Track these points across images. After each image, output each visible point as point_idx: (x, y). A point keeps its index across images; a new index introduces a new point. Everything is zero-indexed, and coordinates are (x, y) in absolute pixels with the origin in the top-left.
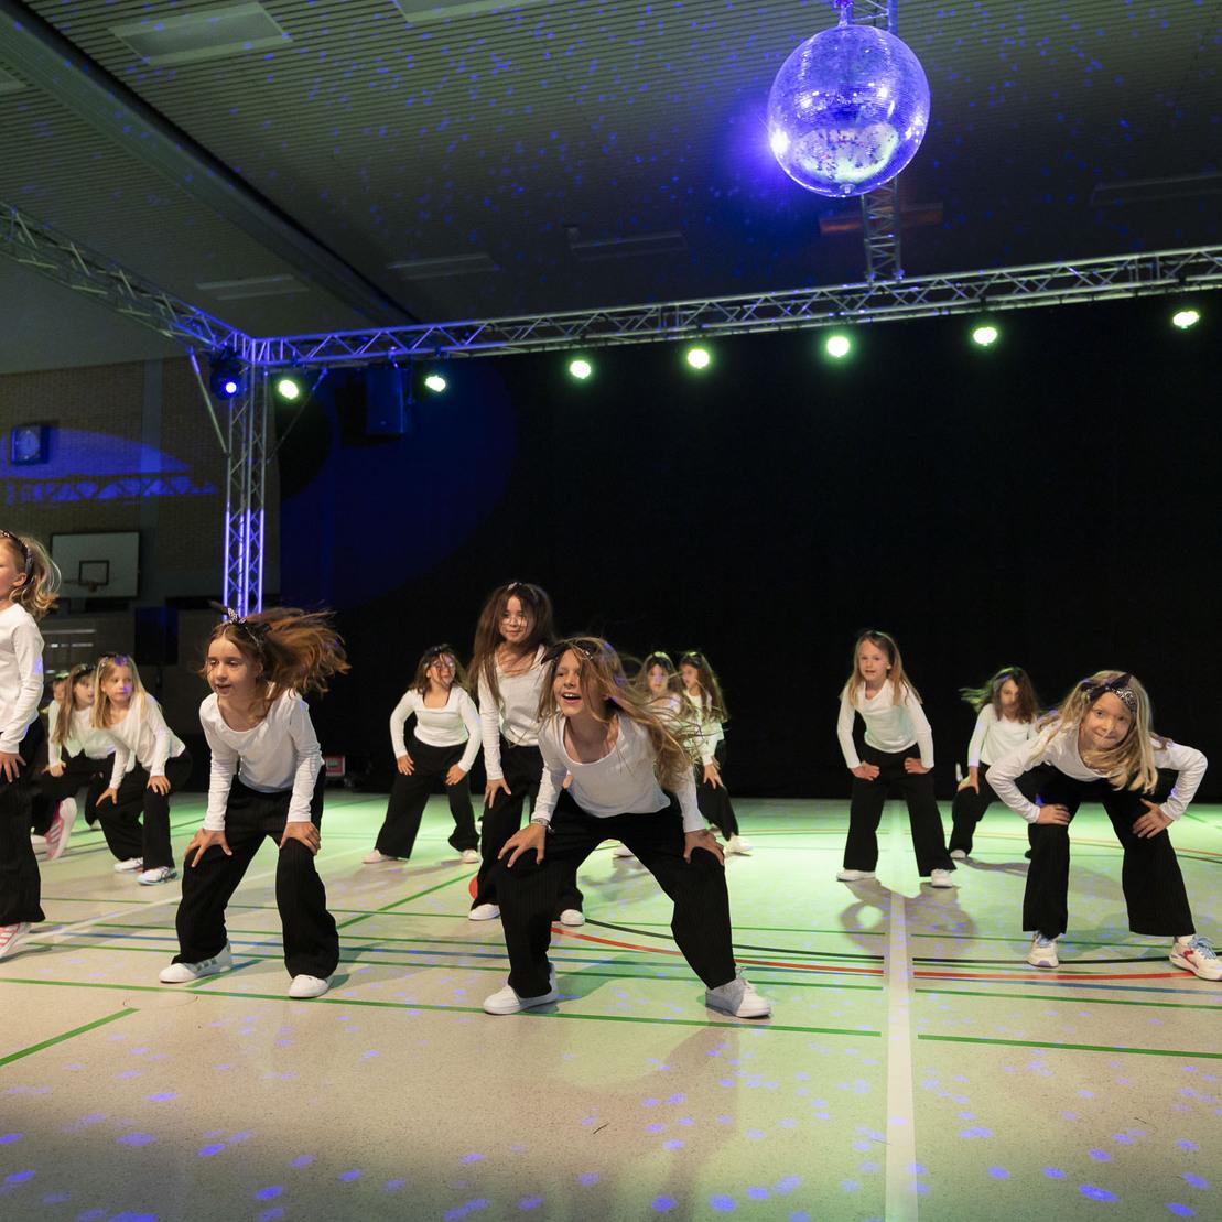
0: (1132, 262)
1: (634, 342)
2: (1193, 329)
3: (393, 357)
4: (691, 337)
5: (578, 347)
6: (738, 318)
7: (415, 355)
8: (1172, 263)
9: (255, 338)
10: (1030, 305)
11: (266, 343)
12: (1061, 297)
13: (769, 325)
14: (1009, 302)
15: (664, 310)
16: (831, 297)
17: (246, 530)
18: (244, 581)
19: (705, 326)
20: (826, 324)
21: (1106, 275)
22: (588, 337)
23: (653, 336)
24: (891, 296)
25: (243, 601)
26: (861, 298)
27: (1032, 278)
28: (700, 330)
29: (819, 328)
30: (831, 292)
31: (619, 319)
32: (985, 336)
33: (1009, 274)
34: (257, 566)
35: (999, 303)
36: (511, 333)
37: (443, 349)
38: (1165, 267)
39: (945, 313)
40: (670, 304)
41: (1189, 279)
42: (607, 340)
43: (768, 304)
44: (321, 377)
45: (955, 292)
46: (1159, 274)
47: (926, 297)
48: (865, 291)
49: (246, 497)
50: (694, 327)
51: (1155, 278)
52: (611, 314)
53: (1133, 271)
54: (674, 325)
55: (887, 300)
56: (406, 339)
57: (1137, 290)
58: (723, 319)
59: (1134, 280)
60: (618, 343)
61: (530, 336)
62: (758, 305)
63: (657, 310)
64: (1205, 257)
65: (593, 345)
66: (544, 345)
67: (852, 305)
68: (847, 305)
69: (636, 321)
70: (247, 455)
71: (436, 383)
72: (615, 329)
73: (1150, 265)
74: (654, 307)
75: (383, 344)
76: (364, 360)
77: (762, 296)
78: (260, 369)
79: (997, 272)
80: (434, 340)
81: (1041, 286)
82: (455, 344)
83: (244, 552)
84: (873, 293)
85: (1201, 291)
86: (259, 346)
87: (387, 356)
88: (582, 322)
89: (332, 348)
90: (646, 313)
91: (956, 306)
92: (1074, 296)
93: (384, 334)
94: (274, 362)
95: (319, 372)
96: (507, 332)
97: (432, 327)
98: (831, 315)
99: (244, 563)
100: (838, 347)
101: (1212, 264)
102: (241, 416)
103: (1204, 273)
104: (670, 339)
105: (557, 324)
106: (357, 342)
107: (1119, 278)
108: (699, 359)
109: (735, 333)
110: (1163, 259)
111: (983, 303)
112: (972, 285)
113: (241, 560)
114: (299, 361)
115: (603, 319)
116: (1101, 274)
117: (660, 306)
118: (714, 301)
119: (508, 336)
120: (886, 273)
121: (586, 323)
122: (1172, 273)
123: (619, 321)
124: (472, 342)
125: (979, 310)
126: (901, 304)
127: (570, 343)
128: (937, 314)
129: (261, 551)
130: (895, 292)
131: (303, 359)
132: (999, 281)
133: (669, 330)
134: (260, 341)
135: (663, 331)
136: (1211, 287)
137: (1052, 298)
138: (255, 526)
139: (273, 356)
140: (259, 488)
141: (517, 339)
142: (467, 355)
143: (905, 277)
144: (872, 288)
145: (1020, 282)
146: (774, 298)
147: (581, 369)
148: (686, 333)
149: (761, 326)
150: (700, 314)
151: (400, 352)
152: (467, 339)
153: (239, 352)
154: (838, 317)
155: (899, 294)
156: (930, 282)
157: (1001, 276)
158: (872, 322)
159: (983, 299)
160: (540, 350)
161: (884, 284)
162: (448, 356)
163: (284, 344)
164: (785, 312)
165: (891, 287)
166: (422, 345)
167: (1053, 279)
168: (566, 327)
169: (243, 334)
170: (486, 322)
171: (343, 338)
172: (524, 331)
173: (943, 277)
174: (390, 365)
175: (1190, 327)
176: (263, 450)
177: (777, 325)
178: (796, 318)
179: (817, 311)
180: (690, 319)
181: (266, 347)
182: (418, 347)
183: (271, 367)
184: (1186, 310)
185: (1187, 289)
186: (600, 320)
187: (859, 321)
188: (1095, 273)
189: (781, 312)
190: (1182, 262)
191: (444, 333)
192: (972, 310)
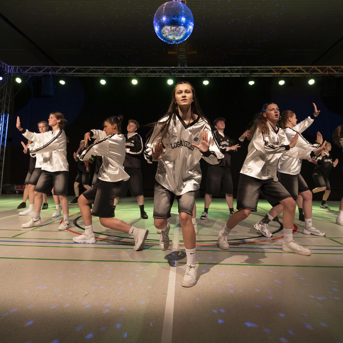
0: (240, 68)
1: (118, 76)
2: (253, 85)
3: (50, 74)
5: (103, 76)
6: (145, 72)
7: (56, 74)
8: (249, 69)
9: (9, 65)
10: (217, 76)
12: (224, 75)
13: (153, 75)
14: (212, 75)
15: (126, 68)
16: (169, 70)
17: (3, 119)
18: (1, 134)
19: (137, 74)
20: (167, 76)
21: (234, 71)
22: (106, 74)
23: (123, 75)
26: (177, 71)
27: (217, 70)
28: (135, 75)
29: (165, 77)
30: (169, 68)
31: (114, 70)
32: (206, 83)
33: (212, 68)
34: (5, 130)
35: (209, 75)
36: (85, 71)
38: (248, 70)
39: (197, 76)
40: (128, 67)
42: (111, 75)
43: (153, 70)
44: (29, 78)
45: (199, 71)
46: (246, 72)
47: (192, 72)
48: (178, 69)
49: (3, 110)
50: (134, 74)
51: (245, 73)
52: (112, 68)
53: (240, 70)
54: (129, 73)
55: (183, 72)
56: (54, 70)
57: (241, 75)
58: (142, 72)
59: (240, 73)
60: (114, 76)
61: (90, 72)
62: (151, 70)
63: (124, 68)
64: (256, 69)
65: (107, 76)
66: (93, 75)
67: (174, 72)
69: (119, 71)
70: (4, 97)
71: (62, 82)
72: (113, 73)
73: (244, 69)
74: (124, 67)
75: (48, 70)
76: (41, 74)
77: (152, 68)
78: (10, 74)
79: (209, 67)
80: (64, 71)
81: (219, 72)
82: (68, 72)
83: (2, 125)
85: (255, 77)
86: (10, 68)
87: (48, 74)
89: (33, 70)
90: (121, 69)
91: (199, 75)
92: (227, 75)
93: (48, 68)
94: (15, 72)
95: (28, 76)
96: (83, 70)
97: (62, 67)
98: (169, 74)
99: (2, 128)
100: (170, 82)
101: (258, 71)
102: (3, 87)
103: (256, 72)
104: (127, 76)
105: (97, 70)
106: (40, 69)
107: (238, 72)
109: (145, 76)
110: (247, 68)
111: (206, 75)
112: (203, 70)
114: (22, 73)
117: (125, 67)
118: (139, 67)
119: (84, 72)
120: (183, 65)
121: (105, 70)
122: (249, 72)
124: (73, 72)
125: (205, 76)
126: (186, 73)
127: (100, 75)
128: (195, 76)
129: (7, 125)
130: (185, 70)
131: (23, 72)
133: (127, 74)
134: (11, 66)
136: (257, 76)
137: (222, 75)
138: (6, 118)
140: (8, 108)
141: (86, 72)
142: (72, 76)
143: (187, 66)
145: (215, 70)
146: (155, 68)
147: (103, 82)
148: (132, 75)
149: (151, 75)
150: (135, 71)
151: (52, 73)
153: (4, 68)
154: (171, 75)
155: (186, 71)
156: (194, 68)
157: (210, 69)
158: (179, 77)
159: (206, 74)
160: (93, 76)
161: (182, 67)
162: (66, 75)
163: (18, 68)
164: (158, 72)
165: (184, 68)
166: (59, 72)
167: (222, 71)
168: (99, 71)
169: (5, 64)
170: (78, 67)
171: (36, 68)
172: (88, 70)
173: (196, 67)
174: (50, 77)
175: (252, 85)
176: (10, 97)
177: (155, 75)
178: (160, 74)
179: (165, 73)
180: (133, 72)
181: (12, 68)
182: (58, 72)
183: (13, 74)
184: (252, 81)
185: (252, 76)
186: (109, 70)
187: (176, 76)
188: (232, 70)
189: (156, 72)
190: (251, 69)
191: (66, 69)
192: (203, 76)
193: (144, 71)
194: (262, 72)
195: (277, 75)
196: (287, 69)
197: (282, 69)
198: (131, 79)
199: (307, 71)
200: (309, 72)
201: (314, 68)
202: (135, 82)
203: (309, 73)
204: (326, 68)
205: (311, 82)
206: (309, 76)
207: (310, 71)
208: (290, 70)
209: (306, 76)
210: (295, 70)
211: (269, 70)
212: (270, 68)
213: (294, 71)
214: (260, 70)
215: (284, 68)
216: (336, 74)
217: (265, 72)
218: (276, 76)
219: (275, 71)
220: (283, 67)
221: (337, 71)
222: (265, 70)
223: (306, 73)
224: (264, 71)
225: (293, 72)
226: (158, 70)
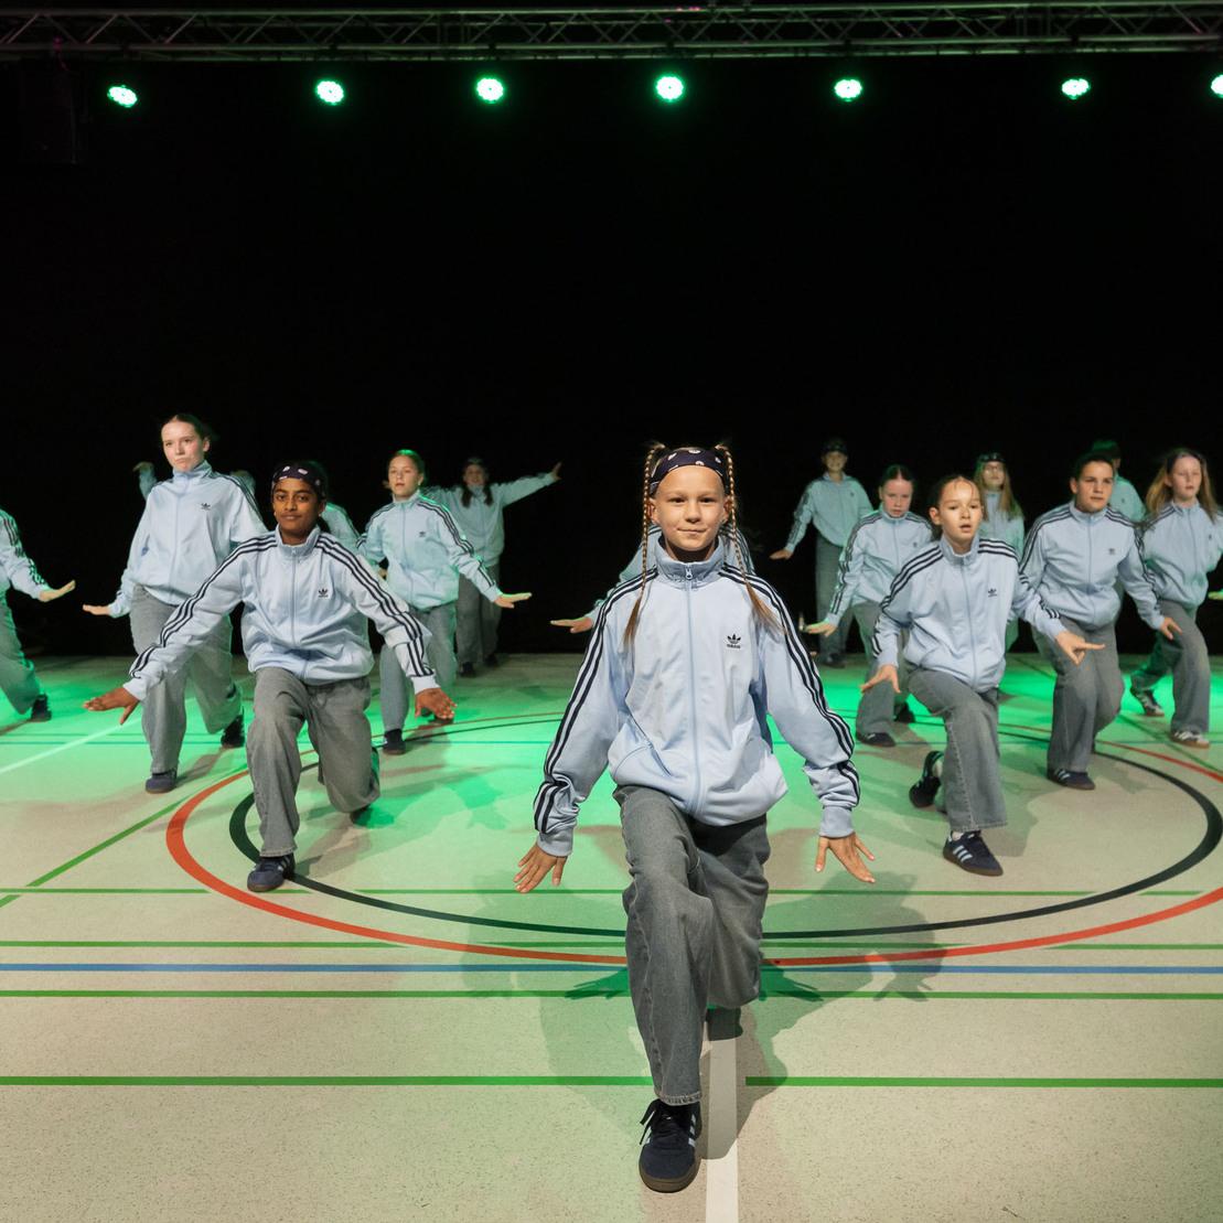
0: (1021, 11)
1: (405, 59)
2: (1082, 99)
3: (57, 52)
4: (481, 58)
5: (327, 59)
6: (543, 38)
7: (88, 53)
8: (1064, 16)
10: (902, 54)
12: (938, 47)
13: (583, 52)
14: (878, 48)
15: (444, 18)
16: (663, 22)
19: (501, 47)
20: (654, 57)
21: (990, 24)
22: (341, 47)
23: (429, 53)
24: (737, 26)
26: (701, 26)
27: (906, 19)
28: (492, 51)
29: (647, 61)
30: (661, 15)
31: (384, 26)
32: (848, 89)
33: (879, 12)
35: (866, 48)
36: (232, 32)
37: (133, 47)
38: (1056, 21)
39: (802, 55)
40: (453, 12)
41: (1082, 39)
42: (366, 53)
43: (582, 23)
45: (814, 30)
46: (1049, 28)
47: (780, 32)
48: (706, 16)
50: (486, 47)
51: (1044, 34)
52: (373, 18)
53: (1021, 20)
54: (457, 41)
55: (731, 32)
56: (76, 29)
57: (1023, 46)
58: (523, 39)
59: (1021, 35)
60: (381, 58)
61: (258, 40)
62: (571, 23)
63: (435, 17)
64: (1100, 13)
65: (346, 60)
66: (279, 54)
67: (688, 34)
68: (682, 35)
69: (407, 31)
71: (123, 96)
72: (378, 40)
73: (1039, 17)
74: (431, 13)
75: (43, 32)
76: (11, 52)
77: (575, 12)
79: (865, 8)
80: (121, 33)
81: (917, 31)
82: (145, 41)
84: (714, 21)
85: (1094, 54)
87: (46, 52)
88: (332, 25)
90: (421, 21)
91: (815, 48)
92: (953, 47)
93: (42, 18)
96: (225, 30)
97: (115, 14)
98: (662, 45)
100: (670, 88)
101: (1106, 22)
103: (1097, 32)
104: (453, 59)
105: (297, 26)
107: (1006, 29)
109: (539, 58)
110: (1055, 10)
111: (847, 47)
112: (834, 21)
115: (363, 25)
116: (984, 22)
117: (439, 13)
118: (511, 12)
119: (227, 37)
121: (341, 26)
122: (1064, 30)
123: (383, 28)
124: (174, 41)
125: (842, 55)
126: (748, 39)
127: (315, 54)
128: (792, 54)
130: (741, 22)
132: (867, 20)
133: (451, 47)
135: (444, 48)
136: (1104, 50)
137: (928, 47)
141: (240, 41)
142: (169, 58)
144: (715, 15)
145: (892, 23)
146: (590, 16)
147: (330, 92)
148: (474, 53)
149: (574, 52)
150: (492, 29)
151: (66, 46)
152: (168, 36)
154: (670, 50)
155: (747, 26)
156: (785, 14)
157: (870, 14)
158: (712, 59)
159: (848, 42)
160: (275, 59)
161: (727, 10)
162: (139, 58)
164: (603, 35)
165: (737, 15)
166: (100, 39)
167: (931, 24)
168: (310, 31)
170: (195, 14)
172: (252, 29)
173: (802, 9)
174: (54, 64)
175: (1079, 97)
177: (592, 52)
178: (618, 46)
179: (644, 39)
180: (479, 35)
182: (93, 42)
184: (1076, 76)
185: (1079, 50)
186: (358, 24)
187: (698, 56)
188: (978, 20)
189: (599, 35)
190: (1076, 16)
191: (133, 24)
192: (834, 55)
193: (534, 29)
194: (1131, 32)
195: (1205, 42)
198: (472, 72)
202: (490, 90)
211: (1162, 20)
212: (1167, 9)
214: (1121, 21)
217: (1147, 31)
218: (1199, 48)
219: (1193, 25)
222: (1143, 19)
224: (1138, 21)
226: (608, 23)
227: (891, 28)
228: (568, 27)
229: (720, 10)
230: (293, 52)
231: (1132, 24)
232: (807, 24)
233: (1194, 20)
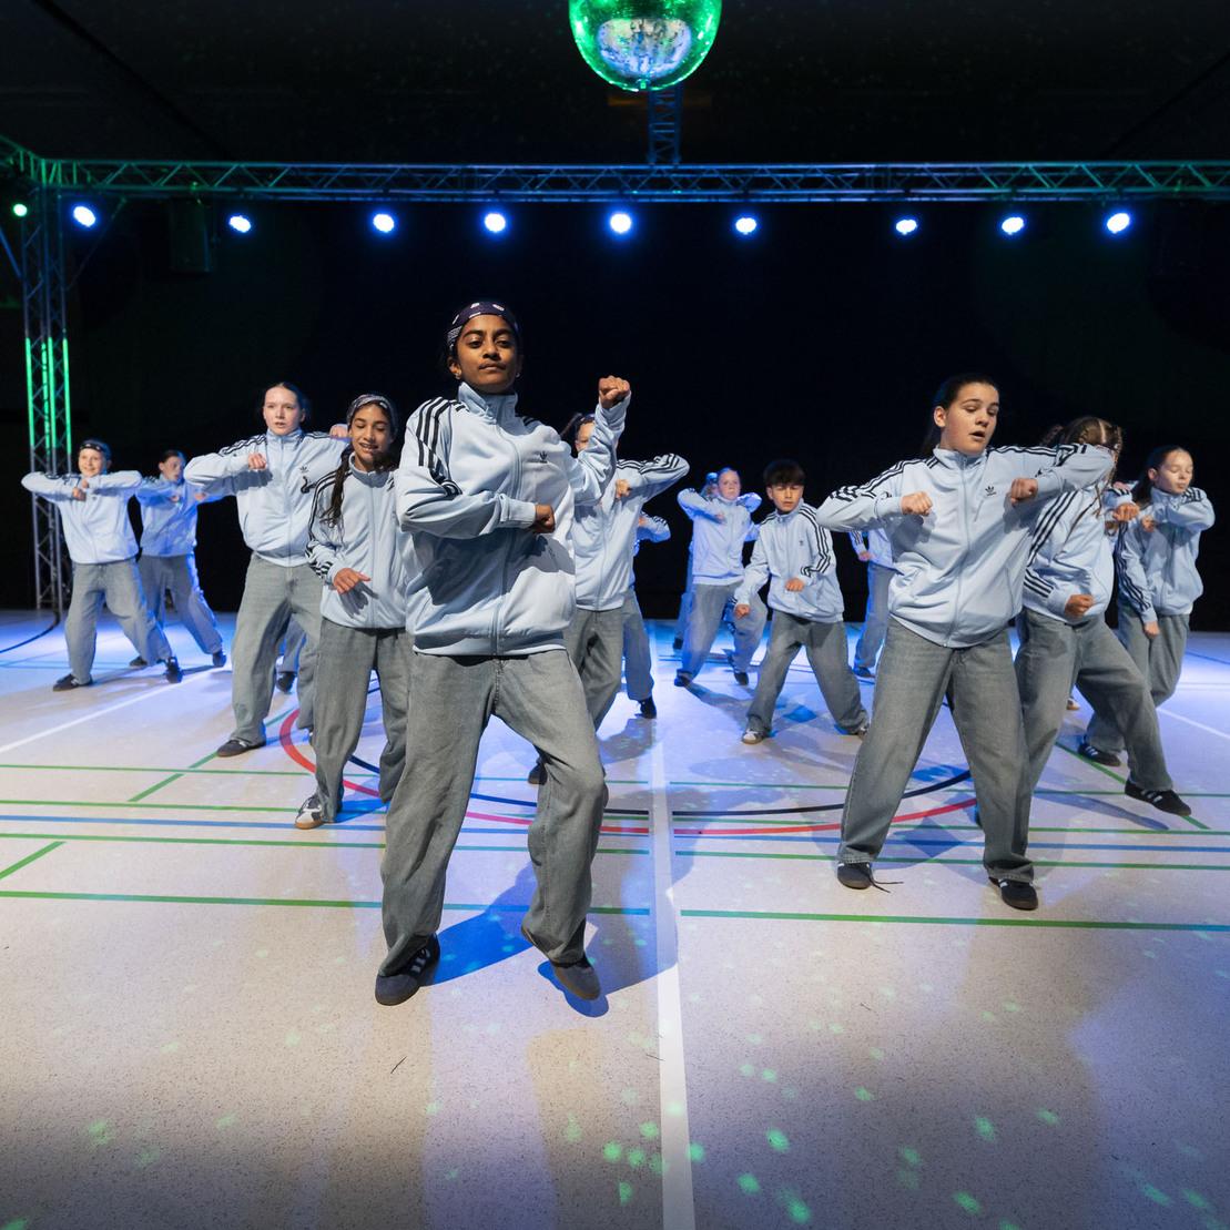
0: (870, 170)
1: (435, 200)
3: (195, 192)
4: (489, 201)
6: (533, 186)
7: (216, 193)
8: (900, 174)
9: (44, 158)
10: (785, 200)
11: (57, 165)
12: (810, 196)
13: (561, 196)
14: (767, 196)
15: (464, 171)
16: (615, 175)
17: (48, 358)
18: (50, 408)
19: (502, 192)
20: (611, 200)
21: (849, 180)
22: (391, 191)
23: (456, 196)
24: (668, 180)
25: (50, 428)
26: (643, 179)
27: (788, 175)
28: (497, 195)
29: (604, 204)
30: (617, 170)
31: (421, 175)
32: (746, 226)
33: (770, 170)
34: (63, 393)
35: (759, 196)
36: (316, 179)
37: (247, 189)
38: (896, 178)
39: (713, 200)
40: (469, 167)
41: (913, 191)
42: (409, 195)
43: (559, 175)
44: (120, 206)
45: (722, 182)
46: (889, 184)
47: (698, 184)
48: (648, 172)
49: (45, 324)
50: (492, 192)
51: (886, 187)
52: (414, 170)
53: (869, 178)
54: (473, 187)
55: (665, 184)
56: (207, 175)
57: (870, 196)
58: (519, 186)
59: (869, 188)
60: (419, 200)
61: (334, 185)
62: (551, 175)
63: (457, 171)
64: (926, 172)
65: (396, 199)
66: (347, 195)
67: (634, 184)
68: (630, 184)
69: (437, 180)
70: (43, 279)
71: (240, 224)
72: (417, 186)
74: (454, 167)
75: (184, 178)
76: (164, 193)
77: (555, 167)
78: (51, 191)
79: (759, 167)
80: (239, 179)
81: (795, 184)
82: (253, 184)
83: (48, 380)
84: (653, 175)
85: (920, 202)
86: (49, 166)
87: (188, 192)
88: (384, 175)
89: (130, 177)
90: (447, 173)
91: (722, 195)
92: (821, 196)
93: (184, 168)
94: (68, 186)
95: (118, 201)
96: (311, 178)
97: (235, 165)
98: (615, 192)
99: (49, 390)
100: (621, 223)
101: (930, 178)
102: (34, 240)
103: (923, 186)
104: (468, 200)
105: (361, 176)
106: (155, 174)
107: (859, 183)
108: (495, 223)
109: (529, 201)
110: (895, 170)
111: (746, 195)
112: (737, 176)
113: (45, 388)
114: (94, 187)
116: (843, 178)
117: (459, 167)
118: (510, 167)
119: (311, 182)
120: (665, 158)
121: (391, 176)
122: (900, 183)
123: (421, 178)
125: (742, 200)
126: (676, 188)
127: (373, 195)
128: (706, 200)
129: (67, 380)
130: (672, 176)
131: (98, 186)
132: (761, 175)
133: (468, 192)
134: (51, 161)
135: (463, 192)
136: (928, 199)
137: (803, 196)
138: (58, 355)
139: (66, 178)
140: (60, 316)
141: (321, 186)
142: (273, 198)
143: (682, 162)
144: (652, 171)
145: (778, 178)
146: (567, 171)
147: (384, 223)
148: (484, 196)
149: (553, 196)
150: (497, 179)
151: (200, 188)
152: (271, 180)
153: (27, 169)
154: (621, 196)
155: (676, 179)
156: (703, 170)
157: (763, 171)
158: (651, 203)
159: (746, 191)
160: (344, 199)
161: (664, 167)
162: (251, 197)
163: (78, 168)
164: (575, 184)
165: (669, 171)
166: (225, 183)
167: (806, 179)
168: (370, 179)
169: (30, 153)
170: (290, 166)
171: (140, 167)
172: (328, 178)
173: (714, 167)
174: (193, 200)
175: (909, 233)
176: (61, 278)
177: (567, 196)
178: (584, 193)
179: (603, 187)
180: (488, 183)
181: (57, 169)
182: (220, 185)
183: (64, 191)
184: (908, 219)
185: (909, 199)
186: (404, 175)
187: (640, 201)
188: (839, 177)
189: (571, 184)
190: (908, 175)
191: (247, 173)
192: (736, 200)
194: (947, 186)
195: (999, 194)
196: (1036, 174)
197: (1017, 174)
198: (482, 210)
199: (1106, 180)
200: (1115, 185)
201: (1133, 168)
203: (1114, 190)
204: (1174, 169)
205: (1118, 223)
206: (1113, 199)
207: (1115, 181)
208: (1045, 175)
209: (1100, 198)
210: (1066, 175)
211: (969, 178)
212: (974, 170)
213: (1059, 183)
214: (940, 178)
215: (1027, 169)
216: (1205, 194)
217: (960, 186)
218: (995, 199)
219: (991, 182)
220: (1023, 165)
221: (1213, 180)
222: (956, 178)
223: (1101, 188)
224: (952, 179)
225: (1055, 186)
226: (578, 176)
227: (778, 182)
228: (551, 179)
229: (658, 167)
230: (357, 194)
231: (948, 181)
232: (718, 179)
233: (992, 178)
